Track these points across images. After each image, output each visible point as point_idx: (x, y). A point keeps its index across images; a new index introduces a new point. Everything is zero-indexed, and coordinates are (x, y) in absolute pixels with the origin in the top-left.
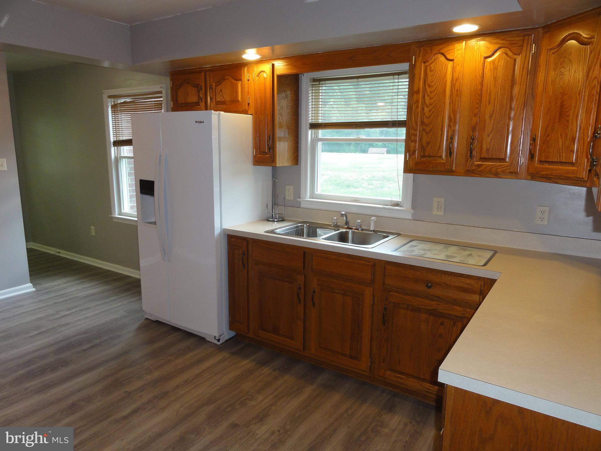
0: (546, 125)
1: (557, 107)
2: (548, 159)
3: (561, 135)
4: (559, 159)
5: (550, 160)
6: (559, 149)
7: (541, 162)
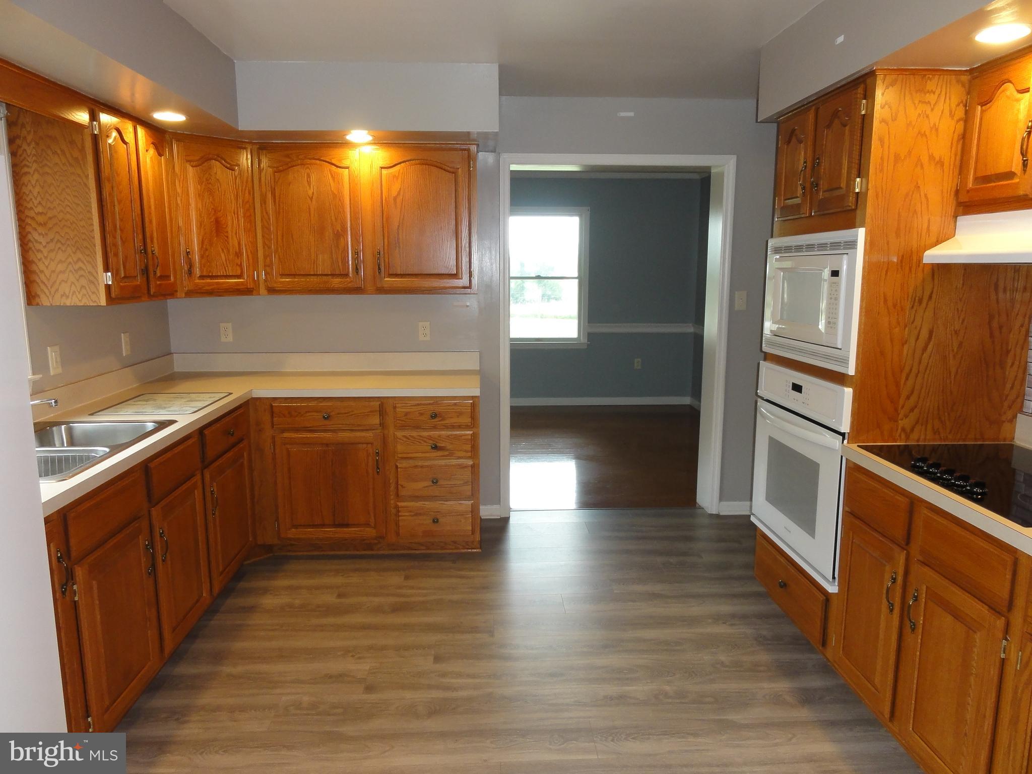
0: (201, 239)
1: (212, 222)
2: (212, 274)
3: (223, 250)
4: (225, 273)
5: (214, 275)
6: (223, 263)
7: (202, 277)
